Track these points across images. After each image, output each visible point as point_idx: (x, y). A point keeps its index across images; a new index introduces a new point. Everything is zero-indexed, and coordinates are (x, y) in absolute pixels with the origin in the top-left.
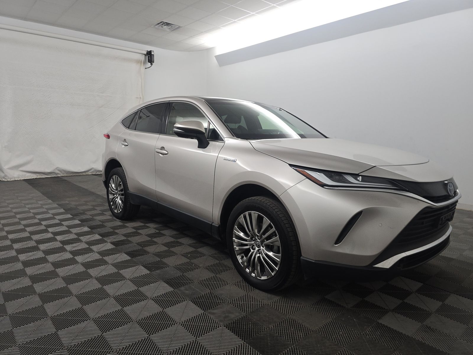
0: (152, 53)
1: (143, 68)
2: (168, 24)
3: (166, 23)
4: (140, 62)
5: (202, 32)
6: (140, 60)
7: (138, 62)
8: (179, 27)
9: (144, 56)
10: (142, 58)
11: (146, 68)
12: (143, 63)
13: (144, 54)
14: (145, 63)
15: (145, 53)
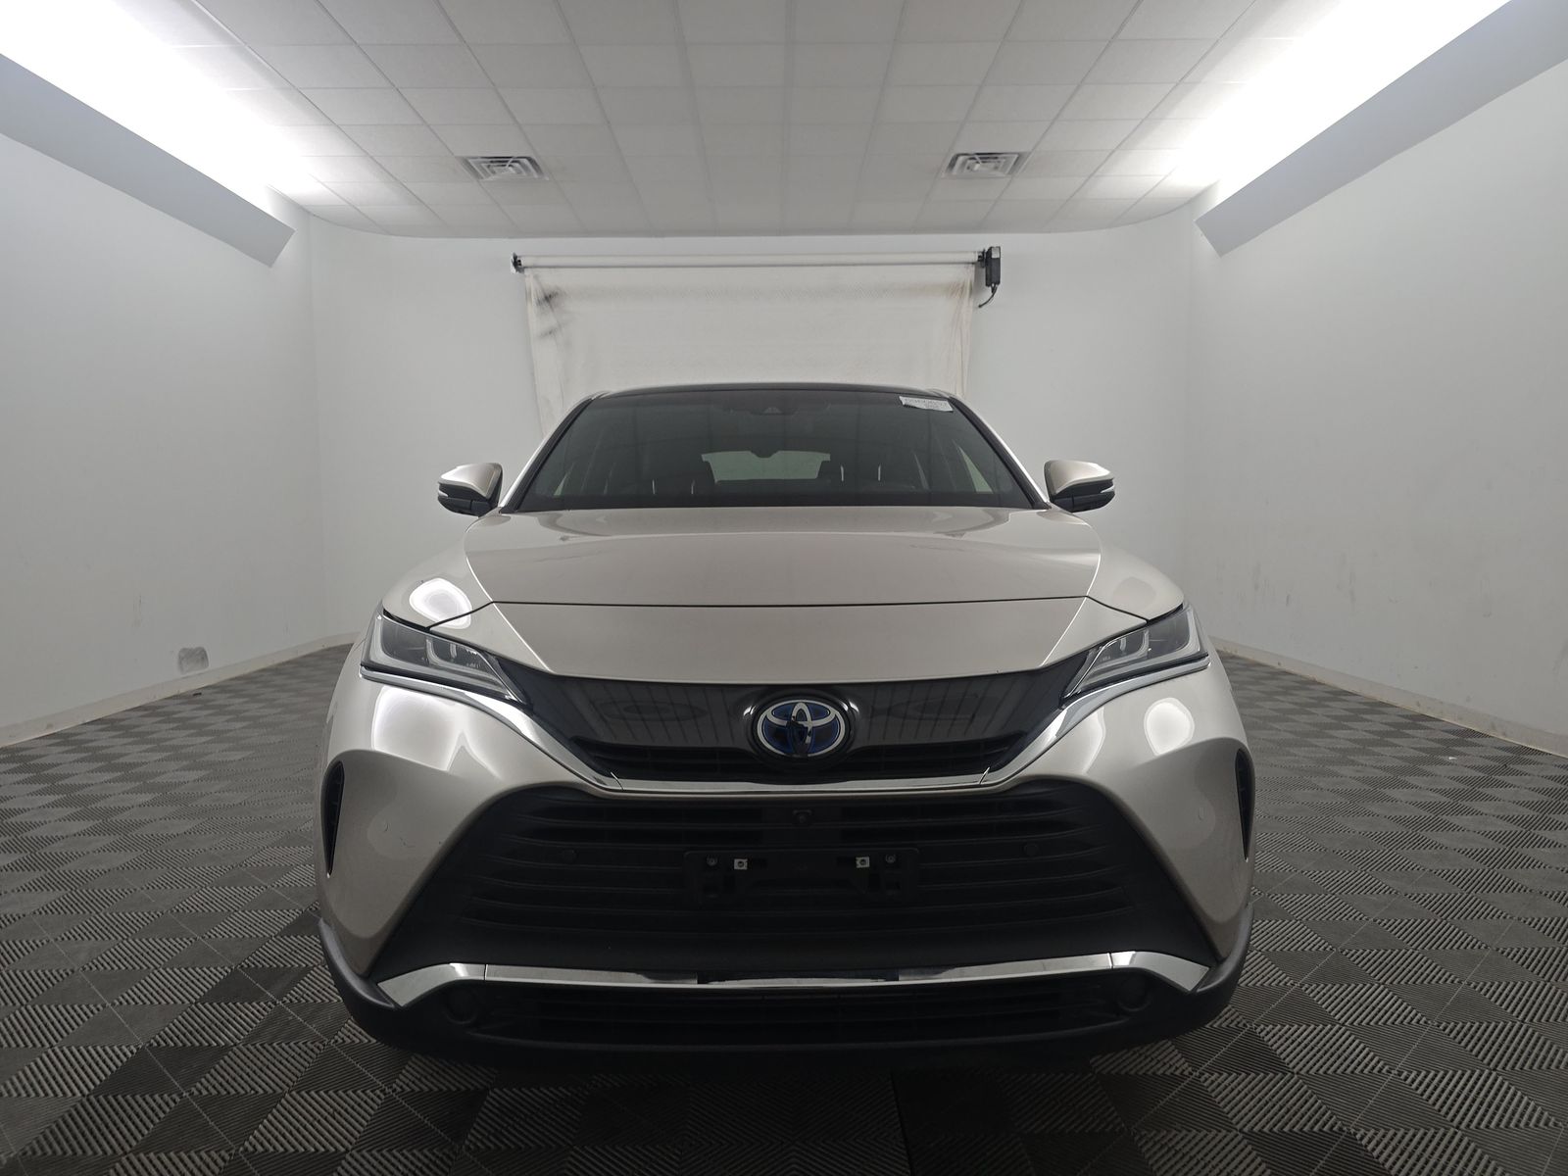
0: (995, 255)
1: (968, 305)
2: (986, 157)
3: (978, 154)
4: (959, 292)
5: (1113, 151)
6: (958, 285)
7: (954, 290)
8: (1020, 157)
9: (972, 268)
10: (968, 275)
11: (980, 306)
12: (968, 291)
13: (973, 263)
14: (974, 290)
15: (975, 258)
